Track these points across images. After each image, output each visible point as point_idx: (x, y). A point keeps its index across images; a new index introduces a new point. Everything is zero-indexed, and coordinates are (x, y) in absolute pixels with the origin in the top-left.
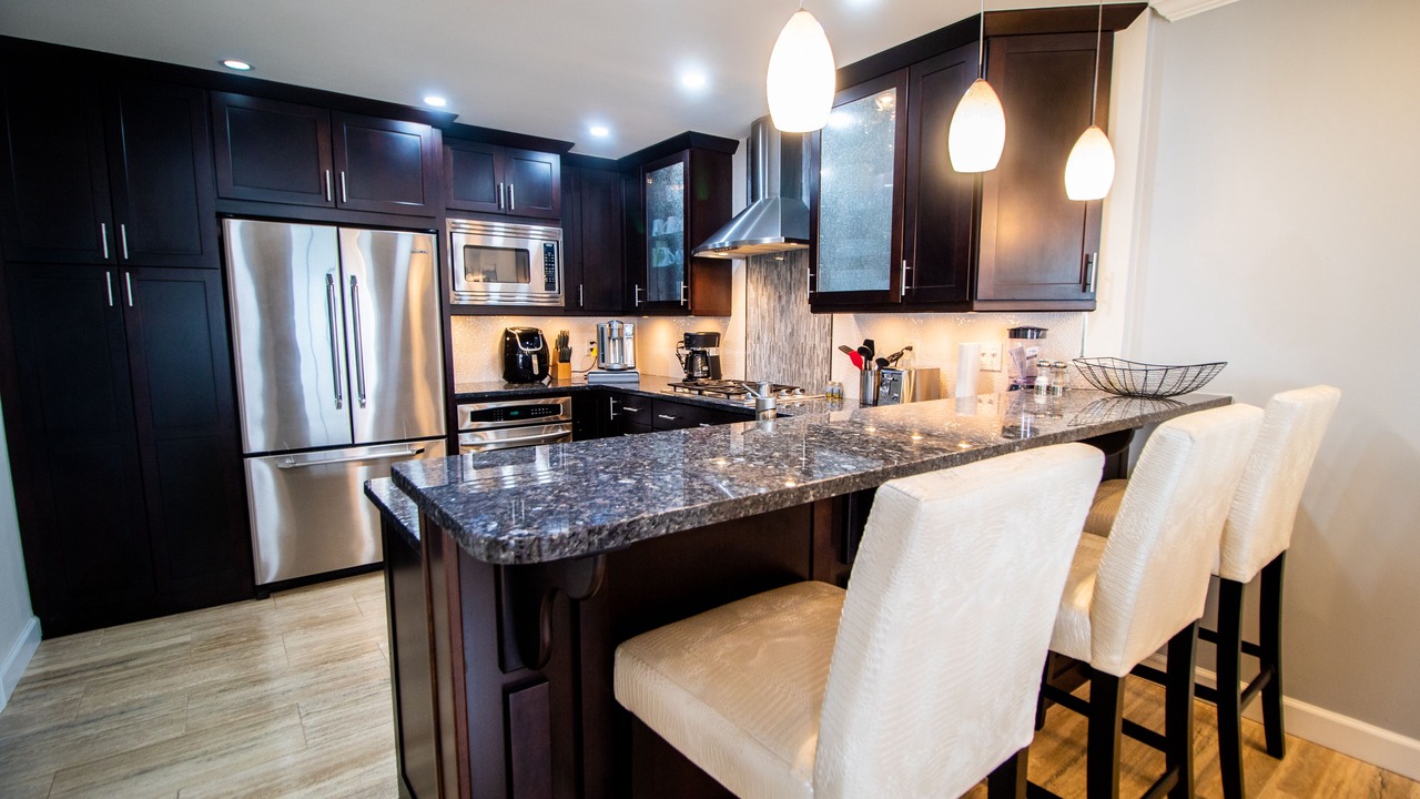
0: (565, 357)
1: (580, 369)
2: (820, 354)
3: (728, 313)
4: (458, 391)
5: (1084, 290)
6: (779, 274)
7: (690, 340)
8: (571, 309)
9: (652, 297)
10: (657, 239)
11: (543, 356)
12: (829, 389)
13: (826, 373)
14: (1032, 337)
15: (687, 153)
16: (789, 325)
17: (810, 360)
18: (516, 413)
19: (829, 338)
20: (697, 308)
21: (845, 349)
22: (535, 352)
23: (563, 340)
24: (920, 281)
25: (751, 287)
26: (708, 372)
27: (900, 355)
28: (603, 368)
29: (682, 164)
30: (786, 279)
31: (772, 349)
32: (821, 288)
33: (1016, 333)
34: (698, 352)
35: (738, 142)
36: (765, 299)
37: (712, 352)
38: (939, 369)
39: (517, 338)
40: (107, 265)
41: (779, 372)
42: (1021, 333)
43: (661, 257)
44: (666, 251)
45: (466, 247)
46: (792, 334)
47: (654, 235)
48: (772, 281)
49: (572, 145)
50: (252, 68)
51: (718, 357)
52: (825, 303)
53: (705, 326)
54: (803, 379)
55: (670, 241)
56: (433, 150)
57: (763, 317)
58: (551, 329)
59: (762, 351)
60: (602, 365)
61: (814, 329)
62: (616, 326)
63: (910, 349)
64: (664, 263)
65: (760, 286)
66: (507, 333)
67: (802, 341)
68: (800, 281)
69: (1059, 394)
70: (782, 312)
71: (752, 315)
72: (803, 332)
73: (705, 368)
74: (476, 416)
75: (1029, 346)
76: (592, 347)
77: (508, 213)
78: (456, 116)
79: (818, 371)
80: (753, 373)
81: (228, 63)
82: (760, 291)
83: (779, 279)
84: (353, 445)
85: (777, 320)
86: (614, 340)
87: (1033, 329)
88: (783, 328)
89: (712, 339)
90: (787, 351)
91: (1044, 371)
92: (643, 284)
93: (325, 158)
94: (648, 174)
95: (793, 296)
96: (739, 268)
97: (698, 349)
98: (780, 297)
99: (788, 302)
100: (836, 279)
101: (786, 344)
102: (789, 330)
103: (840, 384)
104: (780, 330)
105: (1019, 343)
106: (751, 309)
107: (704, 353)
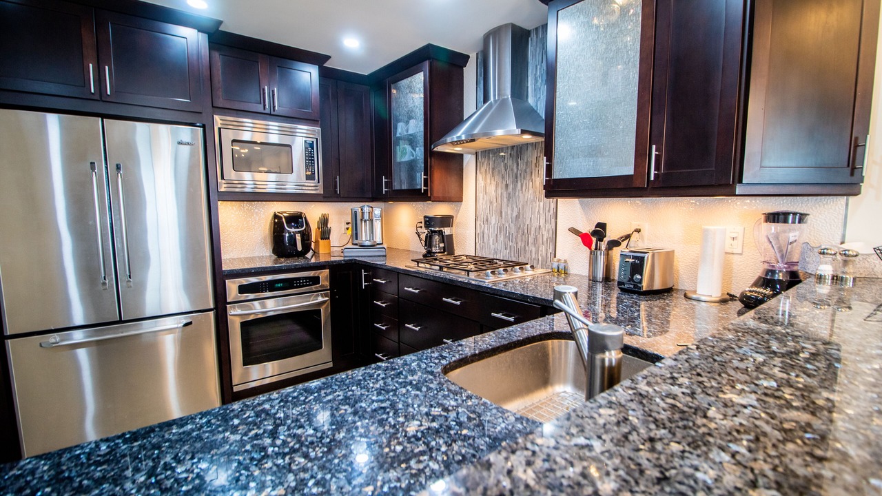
0: (325, 235)
1: (337, 246)
2: (546, 234)
3: (459, 199)
4: (225, 268)
5: (852, 174)
6: (506, 166)
7: (429, 221)
8: (330, 195)
9: (396, 186)
10: (399, 138)
11: (306, 236)
12: (555, 265)
13: (551, 250)
14: (794, 222)
15: (427, 64)
16: (515, 209)
17: (536, 239)
18: (280, 285)
19: (553, 221)
20: (435, 195)
21: (574, 231)
22: (299, 232)
23: (324, 221)
24: (667, 166)
25: (480, 177)
26: (444, 247)
27: (628, 237)
28: (356, 245)
29: (422, 74)
30: (512, 170)
31: (500, 229)
32: (556, 175)
33: (774, 218)
34: (435, 232)
35: (468, 57)
36: (493, 187)
37: (447, 231)
38: (673, 251)
39: (284, 220)
41: (506, 249)
42: (781, 217)
43: (404, 154)
44: (408, 148)
45: (234, 141)
46: (518, 217)
47: (398, 135)
48: (499, 172)
49: (328, 58)
51: (452, 235)
52: (557, 188)
53: (440, 210)
54: (528, 255)
55: (411, 141)
56: (198, 53)
57: (491, 203)
58: (313, 212)
59: (490, 231)
60: (356, 242)
61: (539, 212)
62: (366, 210)
63: (638, 231)
64: (406, 158)
65: (489, 176)
66: (275, 216)
67: (528, 222)
68: (525, 171)
69: (850, 284)
70: (509, 198)
71: (481, 201)
72: (528, 214)
73: (442, 245)
74: (243, 289)
75: (792, 232)
76: (347, 226)
77: (272, 113)
78: (220, 23)
79: (542, 249)
80: (482, 249)
82: (488, 181)
83: (506, 170)
84: (121, 321)
85: (504, 205)
86: (365, 221)
87: (795, 214)
88: (509, 212)
89: (447, 221)
90: (513, 230)
91: (829, 258)
92: (389, 175)
93: (89, 51)
94: (392, 86)
95: (519, 184)
96: (469, 162)
97: (435, 228)
98: (507, 186)
99: (514, 189)
100: (569, 167)
101: (512, 225)
102: (514, 215)
103: (565, 261)
104: (506, 213)
105: (774, 228)
106: (480, 195)
107: (440, 233)
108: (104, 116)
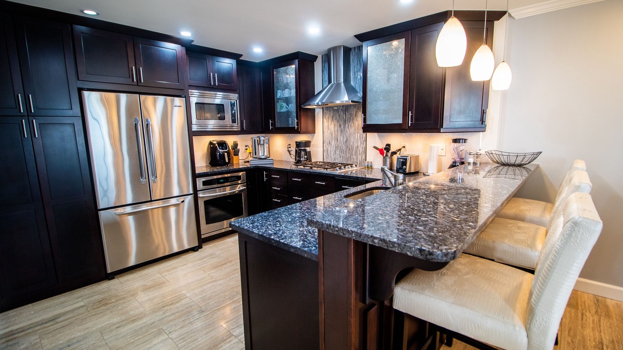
0: (236, 153)
1: (243, 159)
2: (361, 149)
3: (314, 132)
4: (197, 172)
5: (482, 124)
6: (339, 115)
7: (298, 144)
8: (242, 132)
9: (278, 125)
10: (279, 99)
11: (228, 153)
12: (366, 165)
13: (364, 157)
14: (462, 142)
15: (297, 61)
16: (345, 137)
17: (356, 152)
18: (222, 180)
19: (365, 143)
20: (302, 130)
21: (375, 148)
22: (226, 152)
23: (236, 145)
24: (416, 120)
25: (325, 120)
26: (307, 158)
27: (400, 150)
28: (257, 158)
29: (294, 66)
30: (343, 117)
31: (337, 147)
32: (368, 122)
33: (455, 141)
34: (302, 150)
35: (317, 57)
36: (333, 126)
37: (308, 149)
38: (419, 156)
39: (216, 145)
40: (22, 116)
41: (340, 157)
42: (458, 141)
43: (282, 107)
44: (285, 105)
45: (196, 103)
46: (346, 141)
47: (278, 97)
48: (336, 118)
49: (242, 55)
50: (98, 14)
51: (310, 151)
52: (368, 128)
53: (302, 138)
54: (352, 160)
55: (287, 101)
56: (182, 57)
57: (332, 134)
58: (230, 140)
59: (331, 149)
60: (255, 156)
61: (357, 139)
62: (262, 138)
63: (404, 147)
64: (284, 110)
65: (330, 120)
66: (211, 143)
67: (352, 144)
68: (350, 118)
69: (478, 165)
70: (341, 132)
71: (326, 133)
72: (352, 140)
73: (306, 157)
74: (205, 183)
75: (462, 147)
76: (246, 148)
77: (214, 87)
78: (193, 41)
79: (360, 157)
80: (327, 158)
81: (85, 12)
82: (330, 123)
83: (340, 117)
84: (151, 201)
85: (339, 135)
86: (261, 145)
87: (463, 139)
88: (342, 139)
89: (307, 144)
90: (344, 148)
91: (472, 156)
92: (274, 120)
93: (131, 60)
94: (275, 70)
95: (347, 125)
96: (319, 113)
98: (340, 125)
99: (344, 127)
100: (375, 119)
101: (343, 145)
102: (345, 140)
103: (371, 162)
104: (340, 140)
105: (456, 145)
106: (326, 130)
107: (305, 150)
108: (140, 93)
